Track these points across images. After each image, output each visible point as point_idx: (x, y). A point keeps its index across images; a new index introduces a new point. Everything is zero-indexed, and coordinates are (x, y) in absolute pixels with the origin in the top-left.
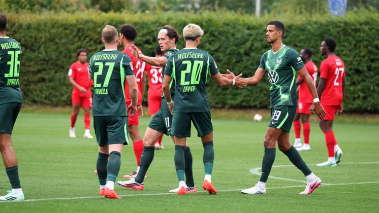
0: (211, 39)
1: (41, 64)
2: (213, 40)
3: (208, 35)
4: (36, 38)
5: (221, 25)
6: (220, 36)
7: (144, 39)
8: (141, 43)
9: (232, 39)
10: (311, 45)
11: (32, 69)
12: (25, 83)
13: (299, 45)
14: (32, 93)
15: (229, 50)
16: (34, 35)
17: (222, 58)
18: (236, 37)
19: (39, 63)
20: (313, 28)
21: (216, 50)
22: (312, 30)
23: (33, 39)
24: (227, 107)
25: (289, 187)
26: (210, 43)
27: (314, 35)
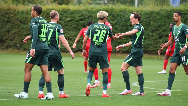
0: (113, 18)
1: (29, 31)
2: (114, 19)
3: (111, 16)
4: (26, 18)
5: (118, 11)
6: (117, 17)
7: (80, 18)
8: (78, 20)
9: (123, 18)
10: (163, 21)
11: (24, 33)
12: (20, 40)
13: (157, 21)
14: (24, 45)
15: (122, 24)
16: (25, 16)
17: (118, 28)
18: (125, 17)
19: (28, 30)
20: (164, 13)
21: (116, 24)
22: (163, 14)
23: (25, 18)
24: (121, 52)
25: (152, 92)
26: (112, 20)
27: (164, 16)
